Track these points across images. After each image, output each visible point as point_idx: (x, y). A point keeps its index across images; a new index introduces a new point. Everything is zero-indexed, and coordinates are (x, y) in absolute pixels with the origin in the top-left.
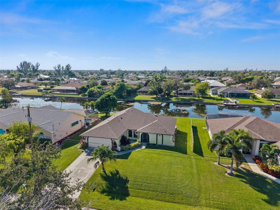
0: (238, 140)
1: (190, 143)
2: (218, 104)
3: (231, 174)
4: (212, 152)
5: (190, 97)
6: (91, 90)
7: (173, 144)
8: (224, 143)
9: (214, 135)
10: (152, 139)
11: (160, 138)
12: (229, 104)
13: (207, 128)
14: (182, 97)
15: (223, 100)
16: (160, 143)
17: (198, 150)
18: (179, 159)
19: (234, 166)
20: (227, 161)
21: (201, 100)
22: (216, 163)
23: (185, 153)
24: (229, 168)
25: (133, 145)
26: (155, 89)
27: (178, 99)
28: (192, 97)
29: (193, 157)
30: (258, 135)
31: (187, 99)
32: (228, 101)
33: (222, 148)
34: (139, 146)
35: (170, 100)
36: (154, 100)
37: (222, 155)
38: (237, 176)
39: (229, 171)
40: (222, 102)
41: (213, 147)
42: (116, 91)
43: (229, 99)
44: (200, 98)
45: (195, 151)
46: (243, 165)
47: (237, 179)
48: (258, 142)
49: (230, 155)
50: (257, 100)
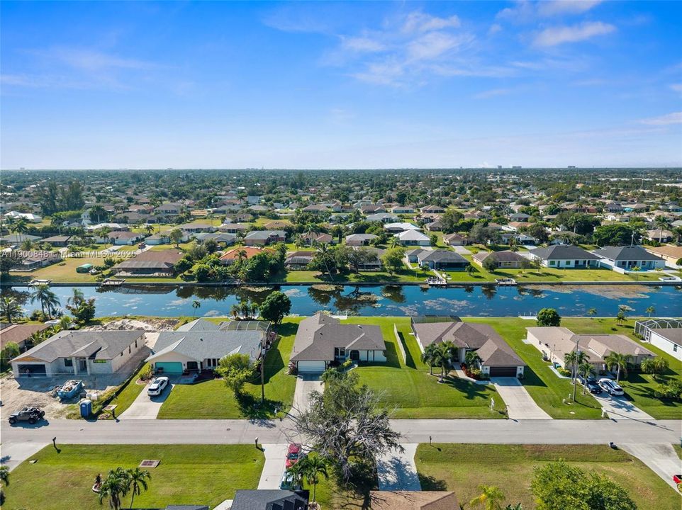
0: (446, 352)
1: (402, 356)
2: (421, 284)
3: (442, 382)
4: (425, 363)
5: (377, 271)
6: (203, 269)
7: (385, 359)
8: (435, 356)
9: (426, 348)
10: (363, 356)
11: (371, 354)
12: (437, 283)
13: (413, 334)
14: (364, 271)
15: (427, 276)
16: (371, 359)
17: (410, 363)
18: (396, 373)
19: (444, 374)
20: (438, 370)
21: (394, 277)
22: (429, 374)
23: (399, 367)
24: (440, 377)
25: (345, 364)
26: (320, 263)
27: (359, 277)
28: (379, 272)
29: (407, 370)
30: (463, 343)
31: (374, 276)
32: (435, 277)
33: (433, 360)
34: (350, 366)
35: (347, 279)
36: (320, 281)
37: (434, 366)
38: (446, 382)
39: (440, 379)
40: (427, 280)
41: (425, 359)
42: (252, 269)
43: (436, 273)
44: (394, 274)
45: (407, 364)
46: (451, 373)
47: (447, 385)
48: (464, 350)
49: (440, 365)
50: (476, 274)
